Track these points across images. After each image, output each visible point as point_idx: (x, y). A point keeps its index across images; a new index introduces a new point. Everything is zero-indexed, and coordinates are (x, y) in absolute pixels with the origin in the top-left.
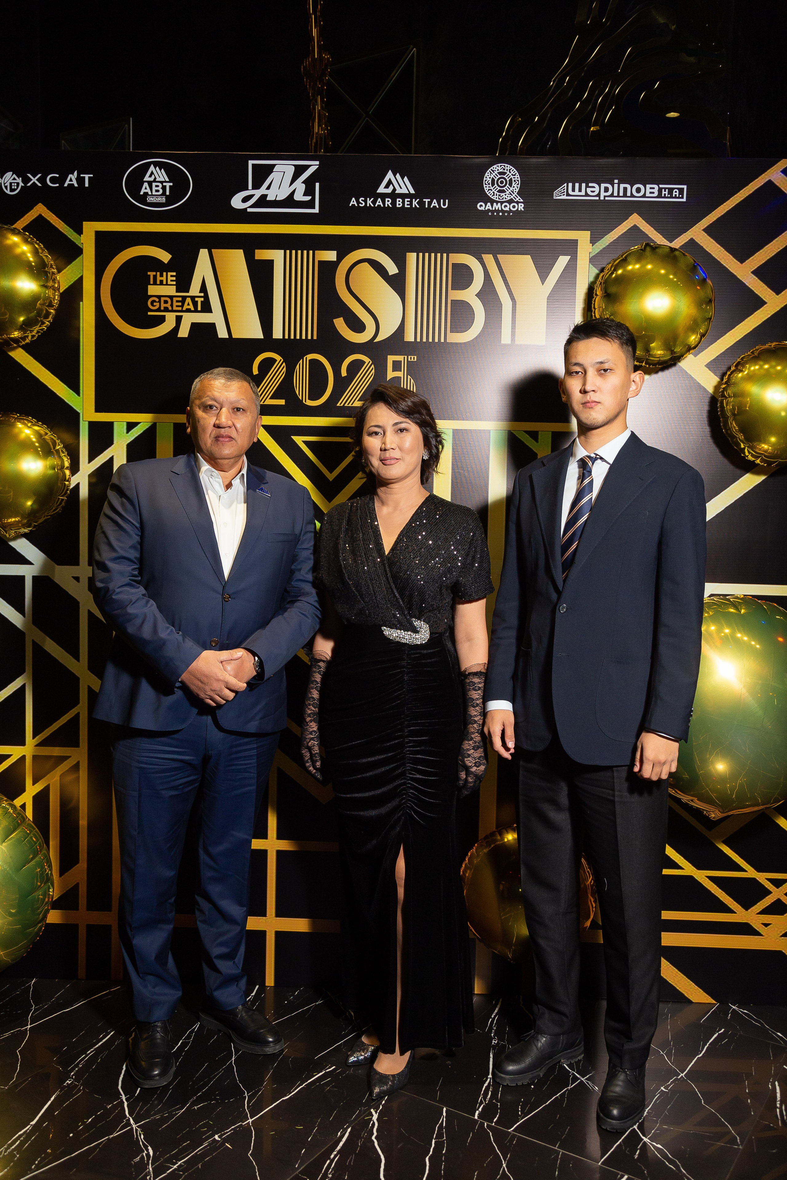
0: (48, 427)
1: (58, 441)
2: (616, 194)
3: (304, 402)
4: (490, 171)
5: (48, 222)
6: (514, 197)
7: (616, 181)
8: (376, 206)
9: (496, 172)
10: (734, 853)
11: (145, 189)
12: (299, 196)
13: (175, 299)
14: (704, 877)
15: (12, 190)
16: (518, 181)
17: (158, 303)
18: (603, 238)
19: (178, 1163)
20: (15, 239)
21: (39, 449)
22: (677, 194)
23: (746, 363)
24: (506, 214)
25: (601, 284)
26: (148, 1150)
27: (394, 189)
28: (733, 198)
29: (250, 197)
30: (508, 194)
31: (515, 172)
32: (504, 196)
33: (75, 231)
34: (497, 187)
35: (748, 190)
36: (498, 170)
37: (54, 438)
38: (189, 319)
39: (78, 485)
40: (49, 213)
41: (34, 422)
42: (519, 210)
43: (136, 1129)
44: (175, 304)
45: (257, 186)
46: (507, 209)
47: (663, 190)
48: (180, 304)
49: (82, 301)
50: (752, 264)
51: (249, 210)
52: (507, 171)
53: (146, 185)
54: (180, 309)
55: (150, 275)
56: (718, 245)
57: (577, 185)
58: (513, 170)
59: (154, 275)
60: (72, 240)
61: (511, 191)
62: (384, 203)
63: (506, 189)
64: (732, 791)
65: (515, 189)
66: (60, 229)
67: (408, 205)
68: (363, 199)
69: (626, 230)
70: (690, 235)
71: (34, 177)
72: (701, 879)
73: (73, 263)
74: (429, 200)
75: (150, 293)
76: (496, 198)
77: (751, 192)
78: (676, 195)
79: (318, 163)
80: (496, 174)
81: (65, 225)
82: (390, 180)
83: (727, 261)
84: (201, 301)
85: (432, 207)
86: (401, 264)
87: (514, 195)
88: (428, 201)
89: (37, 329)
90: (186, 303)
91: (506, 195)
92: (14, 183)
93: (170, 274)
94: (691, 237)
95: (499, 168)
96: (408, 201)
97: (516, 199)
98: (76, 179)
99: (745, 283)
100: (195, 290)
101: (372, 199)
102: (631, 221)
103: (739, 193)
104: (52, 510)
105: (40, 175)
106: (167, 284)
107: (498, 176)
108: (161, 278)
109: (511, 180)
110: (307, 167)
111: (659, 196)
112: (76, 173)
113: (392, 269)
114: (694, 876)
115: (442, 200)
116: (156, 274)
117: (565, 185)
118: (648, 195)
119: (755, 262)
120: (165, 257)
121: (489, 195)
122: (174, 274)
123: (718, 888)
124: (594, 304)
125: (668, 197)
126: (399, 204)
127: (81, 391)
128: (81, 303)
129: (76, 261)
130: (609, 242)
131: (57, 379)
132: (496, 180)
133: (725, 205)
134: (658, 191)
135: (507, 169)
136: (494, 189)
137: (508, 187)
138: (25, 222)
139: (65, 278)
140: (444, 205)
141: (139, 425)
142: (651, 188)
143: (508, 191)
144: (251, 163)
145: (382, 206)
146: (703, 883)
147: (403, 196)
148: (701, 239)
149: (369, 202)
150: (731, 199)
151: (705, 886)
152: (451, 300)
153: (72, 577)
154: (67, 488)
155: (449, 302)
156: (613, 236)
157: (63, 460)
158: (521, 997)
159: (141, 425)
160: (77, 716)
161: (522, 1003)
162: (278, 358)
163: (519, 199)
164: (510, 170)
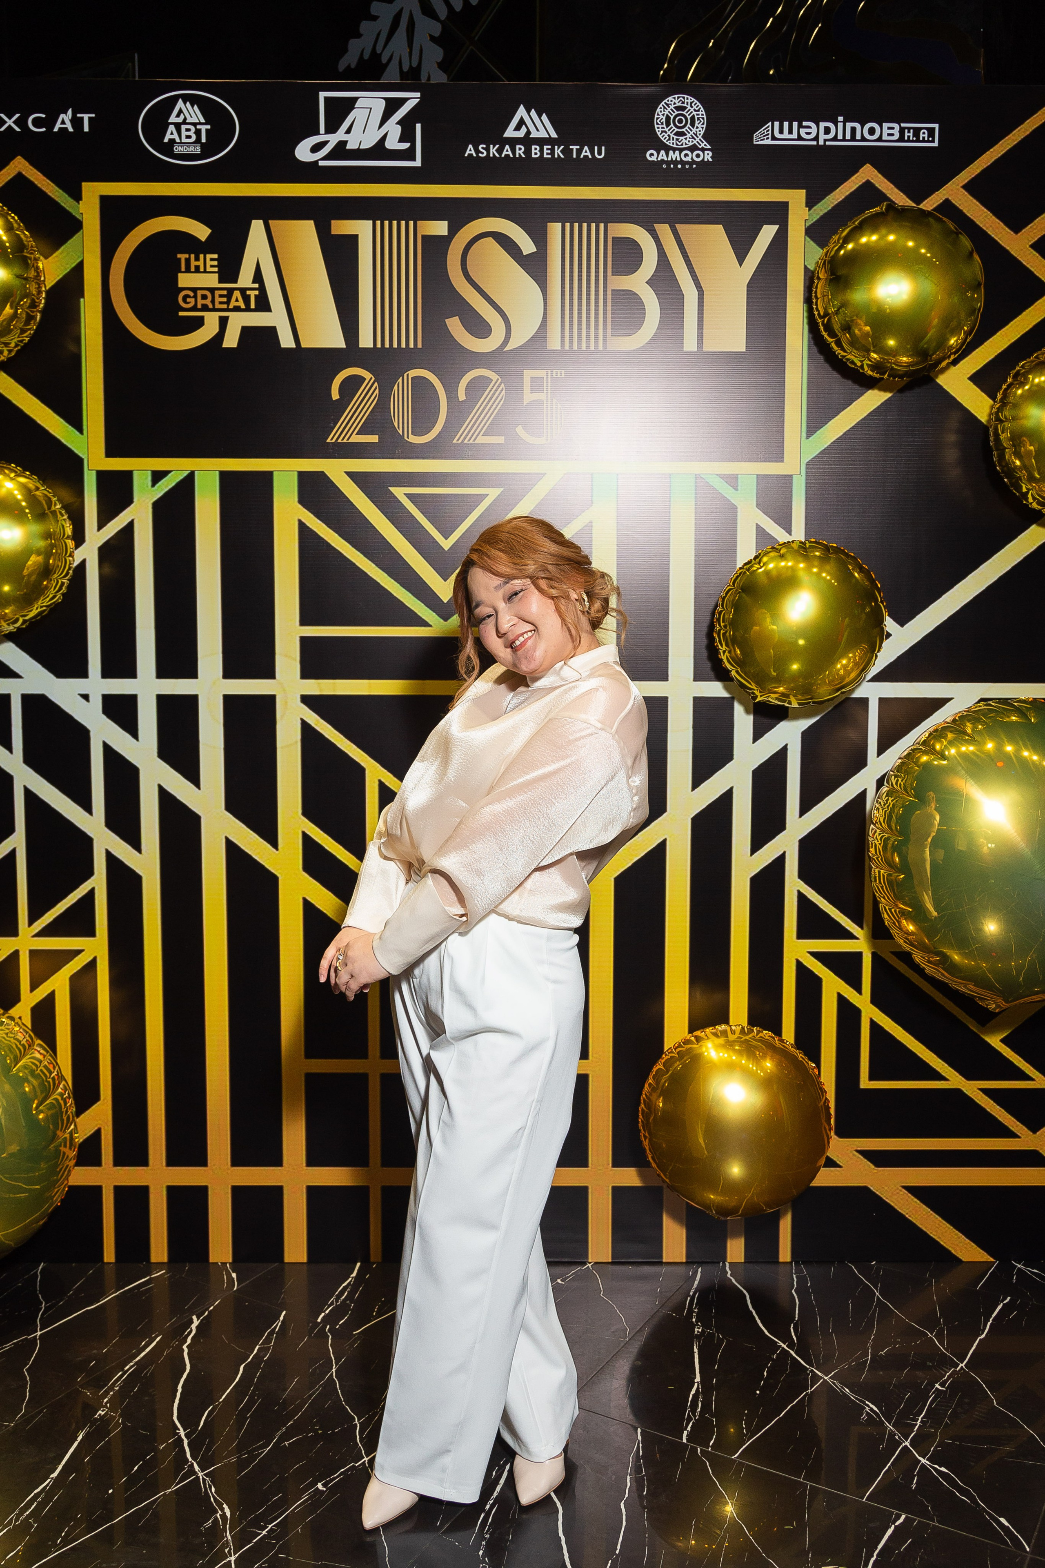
0: (40, 478)
1: (54, 499)
2: (840, 137)
3: (406, 437)
4: (663, 105)
5: (32, 183)
6: (698, 142)
7: (841, 119)
8: (503, 156)
9: (672, 107)
10: (1016, 1056)
11: (171, 134)
12: (393, 143)
13: (217, 293)
14: (975, 1089)
16: (703, 118)
17: (193, 299)
18: (823, 199)
19: (268, 1527)
21: (27, 511)
22: (926, 136)
23: (1029, 372)
24: (687, 167)
25: (825, 263)
26: (224, 1509)
27: (528, 132)
28: (1003, 141)
29: (324, 144)
30: (690, 138)
31: (698, 106)
32: (684, 141)
33: (71, 195)
34: (674, 128)
35: (1023, 130)
36: (675, 103)
37: (49, 495)
38: (238, 322)
39: (84, 562)
40: (31, 170)
41: (19, 472)
42: (706, 160)
43: (203, 1478)
44: (218, 299)
45: (332, 128)
46: (688, 159)
47: (906, 131)
48: (225, 300)
49: (83, 296)
50: (1031, 234)
51: (321, 163)
52: (687, 104)
53: (172, 128)
54: (225, 306)
55: (180, 259)
56: (983, 208)
57: (786, 124)
58: (696, 103)
59: (186, 259)
60: (68, 208)
61: (694, 133)
62: (514, 152)
63: (686, 130)
64: (1019, 970)
65: (700, 131)
66: (49, 194)
67: (548, 154)
68: (484, 146)
69: (855, 188)
70: (944, 195)
71: (10, 118)
72: (972, 1093)
73: (68, 242)
74: (578, 147)
75: (180, 285)
76: (673, 144)
77: (1028, 133)
78: (924, 138)
79: (418, 95)
80: (671, 110)
81: (56, 188)
82: (522, 118)
83: (997, 230)
84: (256, 296)
85: (582, 157)
86: (540, 239)
87: (698, 140)
88: (577, 149)
89: (14, 341)
90: (234, 299)
91: (686, 139)
93: (209, 256)
94: (946, 197)
96: (548, 149)
97: (700, 145)
98: (71, 121)
99: (1022, 261)
100: (245, 279)
101: (497, 146)
102: (862, 175)
103: (1011, 135)
104: (48, 599)
105: (17, 115)
106: (205, 272)
107: (674, 112)
108: (197, 263)
109: (693, 118)
110: (405, 100)
111: (901, 139)
112: (70, 112)
113: (528, 246)
114: (963, 1089)
115: (596, 148)
116: (190, 256)
117: (770, 124)
118: (885, 137)
119: (1035, 231)
120: (201, 232)
121: (662, 139)
122: (216, 256)
123: (995, 1104)
124: (816, 292)
125: (913, 141)
126: (536, 154)
127: (85, 427)
128: (82, 300)
129: (72, 239)
130: (833, 205)
131: (50, 411)
132: (672, 117)
133: (992, 152)
134: (899, 132)
135: (687, 103)
136: (669, 130)
137: (689, 128)
139: (58, 264)
140: (599, 154)
141: (170, 475)
142: (889, 128)
143: (689, 133)
144: (322, 95)
145: (511, 156)
146: (974, 1099)
147: (541, 142)
148: (960, 200)
149: (493, 150)
150: (1001, 142)
151: (978, 1102)
152: (613, 290)
153: (79, 694)
154: (70, 564)
155: (609, 293)
156: (838, 196)
157: (63, 526)
158: (727, 1264)
159: (172, 475)
160: (92, 892)
161: (729, 1272)
162: (367, 375)
163: (704, 144)
164: (691, 103)
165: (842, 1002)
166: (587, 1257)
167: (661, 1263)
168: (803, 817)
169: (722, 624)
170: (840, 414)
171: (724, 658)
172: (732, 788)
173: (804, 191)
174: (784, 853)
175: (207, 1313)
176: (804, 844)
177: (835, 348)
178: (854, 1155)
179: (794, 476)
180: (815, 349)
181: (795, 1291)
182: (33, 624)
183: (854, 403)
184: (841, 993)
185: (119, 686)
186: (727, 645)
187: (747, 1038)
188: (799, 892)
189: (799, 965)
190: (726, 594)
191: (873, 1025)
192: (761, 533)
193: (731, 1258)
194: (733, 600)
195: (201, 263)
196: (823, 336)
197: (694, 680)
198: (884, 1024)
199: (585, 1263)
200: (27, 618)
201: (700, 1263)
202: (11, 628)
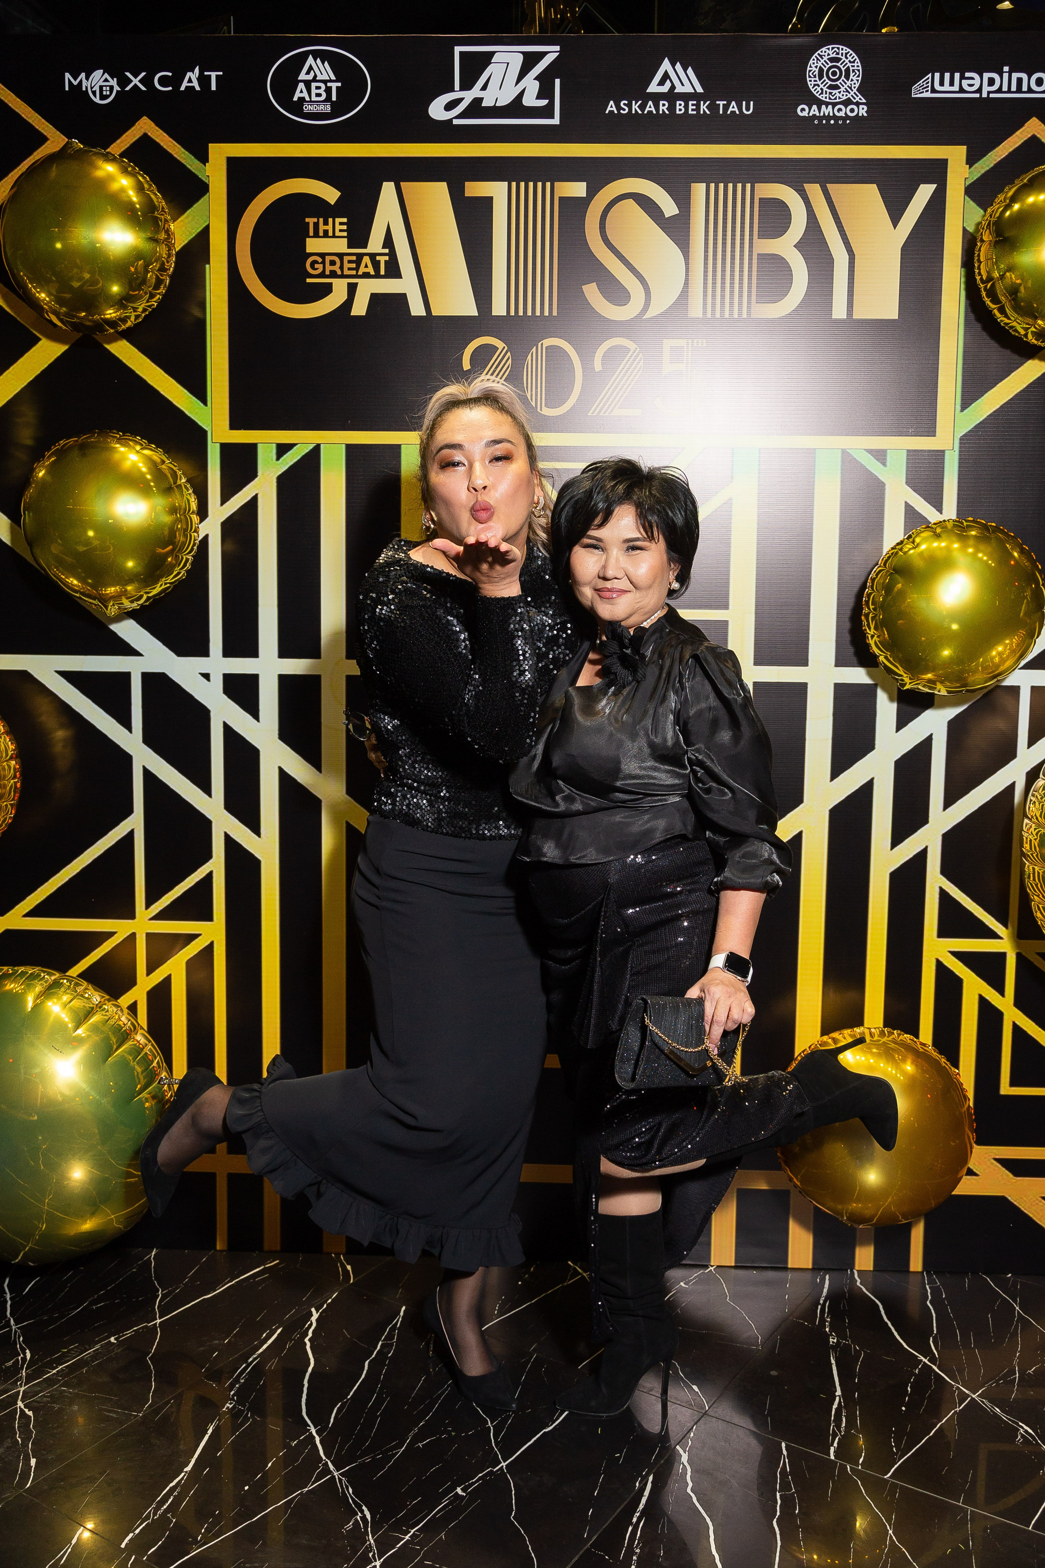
0: (166, 452)
1: (179, 473)
2: (1005, 88)
3: (539, 410)
4: (816, 57)
5: (158, 144)
6: (852, 96)
7: (1006, 69)
8: (646, 112)
9: (825, 58)
11: (300, 92)
12: (530, 100)
13: (346, 259)
15: (103, 97)
16: (859, 70)
17: (322, 265)
18: (985, 155)
19: (410, 1532)
20: (109, 169)
21: (152, 484)
24: (840, 122)
25: (989, 224)
26: (363, 1511)
27: (673, 87)
29: (459, 101)
30: (844, 91)
31: (853, 57)
32: (838, 95)
33: (196, 157)
34: (827, 81)
36: (829, 55)
37: (175, 468)
38: (367, 288)
39: (207, 537)
40: (157, 131)
41: (144, 444)
42: (860, 115)
43: (339, 1478)
44: (346, 265)
45: (467, 85)
46: (842, 114)
48: (354, 265)
49: (209, 263)
51: (455, 122)
52: (842, 55)
53: (301, 86)
54: (354, 272)
55: (308, 223)
57: (947, 76)
58: (851, 54)
59: (314, 223)
60: (194, 171)
61: (848, 86)
62: (657, 108)
63: (840, 83)
65: (855, 84)
66: (175, 155)
67: (693, 110)
68: (626, 102)
69: (1020, 143)
71: (136, 78)
73: (195, 206)
74: (725, 102)
75: (308, 251)
76: (826, 98)
79: (558, 48)
80: (825, 61)
81: (182, 149)
82: (666, 72)
84: (385, 261)
85: (729, 113)
86: (683, 200)
88: (724, 105)
89: (143, 306)
90: (363, 265)
91: (840, 92)
92: (106, 86)
93: (338, 220)
95: (830, 52)
96: (693, 105)
97: (855, 99)
98: (198, 79)
100: (375, 244)
101: (640, 102)
102: (1029, 130)
104: (172, 576)
105: (143, 74)
106: (334, 236)
107: (828, 64)
108: (326, 228)
109: (848, 70)
110: (543, 54)
112: (197, 70)
113: (669, 208)
115: (744, 103)
116: (318, 220)
117: (930, 75)
120: (330, 194)
121: (815, 93)
122: (345, 220)
124: (979, 255)
126: (680, 110)
127: (209, 399)
128: (207, 266)
129: (198, 203)
130: (995, 162)
131: (173, 381)
132: (825, 70)
135: (842, 54)
136: (822, 83)
137: (843, 80)
138: (122, 145)
139: (184, 229)
140: (748, 109)
141: (295, 448)
143: (843, 86)
144: (458, 49)
145: (654, 112)
147: (686, 97)
149: (635, 106)
152: (758, 255)
153: (200, 673)
154: (195, 540)
155: (755, 257)
156: (1000, 153)
157: (188, 501)
158: (856, 1272)
159: (297, 449)
160: (210, 876)
161: (859, 1281)
162: (499, 344)
163: (859, 98)
164: (846, 54)
165: (984, 1004)
166: (709, 1260)
167: (786, 1269)
168: (947, 810)
169: (871, 607)
170: (998, 386)
171: (872, 642)
172: (872, 779)
173: (965, 147)
174: (927, 847)
175: (325, 1306)
176: (947, 838)
177: (998, 314)
178: (992, 1164)
179: (946, 452)
180: (972, 316)
181: (930, 1302)
182: (156, 601)
183: (1013, 374)
184: (983, 995)
185: (241, 666)
186: (875, 629)
187: (885, 1039)
188: (941, 888)
189: (939, 964)
190: (877, 575)
191: (1016, 1029)
192: (910, 511)
193: (859, 1266)
194: (883, 583)
195: (329, 228)
196: (984, 302)
197: (836, 665)
198: (1027, 1028)
199: (707, 1267)
200: (150, 595)
201: (827, 1270)
202: (135, 605)
